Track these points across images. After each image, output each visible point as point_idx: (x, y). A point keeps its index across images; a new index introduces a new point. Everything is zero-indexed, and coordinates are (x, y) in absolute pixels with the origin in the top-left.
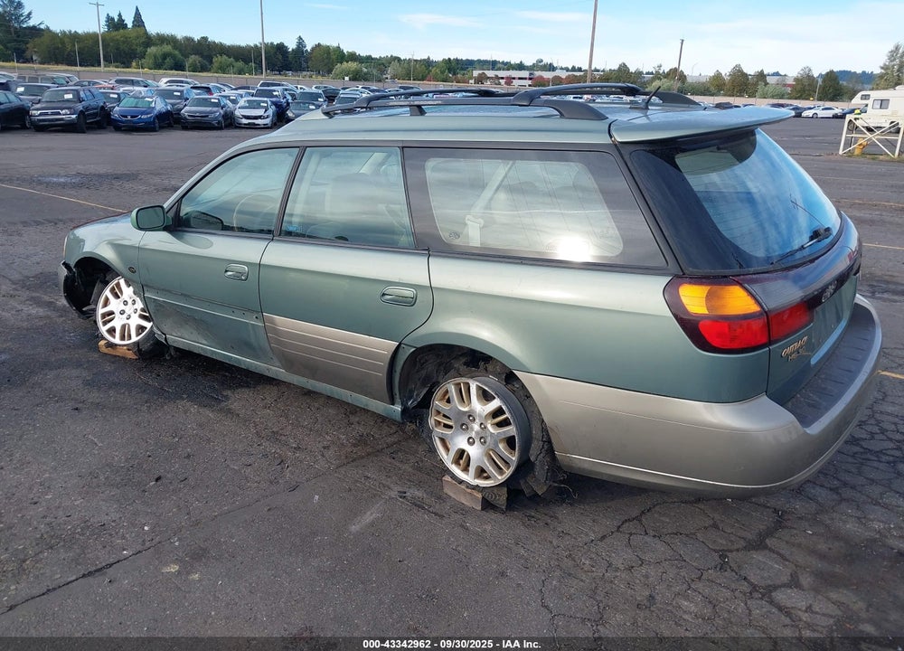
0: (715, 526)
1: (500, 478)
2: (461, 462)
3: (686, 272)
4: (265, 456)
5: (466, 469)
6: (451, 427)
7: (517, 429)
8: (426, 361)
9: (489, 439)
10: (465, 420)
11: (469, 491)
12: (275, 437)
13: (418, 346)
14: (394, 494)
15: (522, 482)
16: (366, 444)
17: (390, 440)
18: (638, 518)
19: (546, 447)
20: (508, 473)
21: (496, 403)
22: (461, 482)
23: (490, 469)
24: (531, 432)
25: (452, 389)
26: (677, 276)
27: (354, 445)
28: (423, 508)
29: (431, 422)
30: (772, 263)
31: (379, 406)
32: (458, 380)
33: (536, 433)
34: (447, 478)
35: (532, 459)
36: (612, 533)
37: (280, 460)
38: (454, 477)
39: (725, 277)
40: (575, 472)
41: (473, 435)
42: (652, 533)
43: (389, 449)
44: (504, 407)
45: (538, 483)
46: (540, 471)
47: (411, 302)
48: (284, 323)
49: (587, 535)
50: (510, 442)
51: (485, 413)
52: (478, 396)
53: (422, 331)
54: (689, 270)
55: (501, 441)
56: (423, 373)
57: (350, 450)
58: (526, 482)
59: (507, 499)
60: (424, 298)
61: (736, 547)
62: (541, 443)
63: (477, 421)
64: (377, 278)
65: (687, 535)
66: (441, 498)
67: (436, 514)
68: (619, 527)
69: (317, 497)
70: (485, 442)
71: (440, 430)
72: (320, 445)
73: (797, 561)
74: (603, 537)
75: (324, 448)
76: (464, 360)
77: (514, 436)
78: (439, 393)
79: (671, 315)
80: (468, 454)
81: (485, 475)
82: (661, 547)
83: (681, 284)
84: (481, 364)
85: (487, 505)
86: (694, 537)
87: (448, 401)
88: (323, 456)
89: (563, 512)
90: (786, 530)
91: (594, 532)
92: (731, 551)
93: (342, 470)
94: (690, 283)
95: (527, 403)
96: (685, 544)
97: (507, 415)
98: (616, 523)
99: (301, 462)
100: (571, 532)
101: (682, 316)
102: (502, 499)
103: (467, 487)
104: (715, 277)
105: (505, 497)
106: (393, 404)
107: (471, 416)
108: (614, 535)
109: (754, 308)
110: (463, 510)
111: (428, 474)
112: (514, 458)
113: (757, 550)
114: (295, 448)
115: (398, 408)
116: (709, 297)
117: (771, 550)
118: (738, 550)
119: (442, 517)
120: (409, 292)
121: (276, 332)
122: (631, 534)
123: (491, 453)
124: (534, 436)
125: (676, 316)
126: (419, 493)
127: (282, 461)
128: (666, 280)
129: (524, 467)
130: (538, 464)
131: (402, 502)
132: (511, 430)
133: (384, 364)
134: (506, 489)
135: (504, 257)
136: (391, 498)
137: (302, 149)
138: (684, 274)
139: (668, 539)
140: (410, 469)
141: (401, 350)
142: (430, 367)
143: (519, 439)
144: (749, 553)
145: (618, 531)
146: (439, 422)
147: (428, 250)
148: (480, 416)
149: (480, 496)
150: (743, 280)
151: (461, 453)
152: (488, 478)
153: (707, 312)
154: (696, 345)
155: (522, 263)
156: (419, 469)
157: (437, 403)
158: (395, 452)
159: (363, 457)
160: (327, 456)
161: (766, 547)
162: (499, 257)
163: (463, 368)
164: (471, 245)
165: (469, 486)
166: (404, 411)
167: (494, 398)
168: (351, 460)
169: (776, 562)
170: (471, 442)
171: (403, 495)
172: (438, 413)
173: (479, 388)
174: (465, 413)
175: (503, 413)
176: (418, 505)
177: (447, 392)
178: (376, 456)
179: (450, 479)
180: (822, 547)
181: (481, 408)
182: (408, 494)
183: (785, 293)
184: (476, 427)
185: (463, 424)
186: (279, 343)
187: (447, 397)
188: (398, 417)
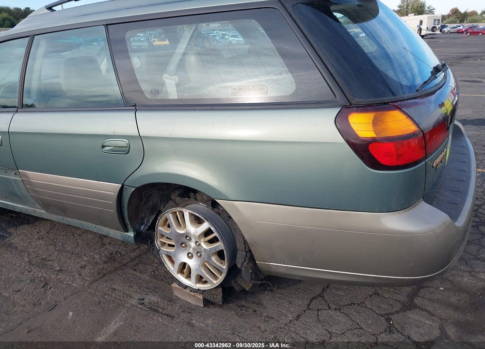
0: (377, 294)
1: (215, 282)
2: (185, 271)
3: (352, 102)
4: (33, 281)
5: (188, 276)
6: (173, 246)
7: (225, 245)
8: (151, 195)
9: (203, 253)
10: (184, 240)
11: (193, 294)
12: (43, 263)
13: (138, 186)
14: (134, 302)
15: (233, 282)
16: (114, 260)
17: (133, 255)
18: (321, 295)
19: (248, 255)
20: (221, 278)
21: (206, 226)
22: (186, 287)
23: (207, 276)
24: (236, 245)
25: (171, 217)
26: (345, 107)
27: (106, 263)
28: (158, 312)
29: (157, 243)
30: (417, 91)
31: (116, 234)
32: (174, 209)
33: (240, 245)
34: (175, 285)
35: (239, 266)
36: (304, 311)
37: (44, 283)
38: (180, 284)
39: (385, 103)
40: (274, 275)
41: (191, 251)
42: (333, 307)
43: (132, 263)
44: (212, 228)
45: (246, 281)
46: (246, 274)
47: (126, 150)
48: (36, 177)
49: (286, 316)
50: (220, 254)
51: (198, 234)
52: (191, 221)
53: (138, 174)
54: (355, 101)
55: (213, 254)
56: (150, 203)
57: (102, 267)
58: (236, 282)
59: (223, 297)
60: (135, 146)
61: (395, 310)
62: (244, 253)
63: (193, 240)
64: (96, 133)
65: (359, 305)
66: (172, 300)
67: (168, 315)
68: (309, 305)
69: (71, 313)
70: (201, 256)
71: (165, 249)
72: (78, 266)
73: (441, 315)
74: (299, 316)
75: (82, 267)
76: (178, 193)
77: (222, 250)
78: (161, 221)
79: (343, 141)
80: (189, 266)
81: (204, 280)
82: (342, 318)
83: (350, 113)
84: (192, 194)
85: (207, 303)
86: (364, 305)
87: (169, 226)
88: (80, 274)
89: (266, 298)
90: (426, 289)
91: (291, 313)
92: (393, 314)
93: (94, 285)
94: (357, 112)
95: (230, 222)
96: (359, 313)
97: (215, 234)
98: (306, 302)
99: (62, 282)
100: (274, 316)
101: (353, 141)
102: (219, 297)
103: (191, 291)
104: (377, 104)
105: (220, 296)
106: (127, 232)
107: (187, 236)
108: (306, 313)
109: (412, 128)
110: (189, 309)
111: (162, 280)
112: (225, 267)
113: (410, 310)
114: (58, 271)
115: (131, 234)
116: (375, 123)
117: (419, 308)
118: (397, 312)
119: (172, 317)
120: (123, 143)
121: (31, 183)
122: (318, 310)
123: (206, 264)
124: (238, 248)
125: (348, 142)
126: (154, 299)
127: (46, 283)
128: (335, 111)
129: (233, 271)
130: (243, 269)
131: (141, 309)
132: (220, 245)
133: (113, 202)
134: (221, 289)
135: (197, 105)
136: (132, 306)
137: (31, 37)
138: (351, 104)
139: (345, 310)
140: (149, 278)
141: (124, 190)
142: (155, 198)
143: (227, 252)
144: (406, 314)
145: (309, 309)
146: (165, 243)
147: (135, 106)
148: (194, 236)
149: (201, 297)
150: (400, 105)
151: (184, 265)
152: (206, 282)
153: (375, 136)
154: (367, 165)
155: (212, 109)
156: (155, 277)
157: (161, 229)
158: (137, 265)
159: (111, 272)
160: (83, 274)
161: (416, 306)
162: (194, 106)
163: (178, 199)
164: (171, 98)
165: (193, 290)
166: (136, 237)
167: (204, 222)
168: (102, 275)
169: (426, 319)
170: (190, 255)
171: (142, 301)
172: (163, 236)
173: (191, 215)
174: (182, 235)
175: (212, 232)
176: (154, 309)
177: (166, 220)
178: (122, 270)
179: (177, 286)
180: (454, 299)
181: (195, 230)
182: (146, 300)
183: (431, 115)
184: (193, 244)
185: (182, 243)
186: (35, 191)
187: (167, 223)
188: (132, 241)
